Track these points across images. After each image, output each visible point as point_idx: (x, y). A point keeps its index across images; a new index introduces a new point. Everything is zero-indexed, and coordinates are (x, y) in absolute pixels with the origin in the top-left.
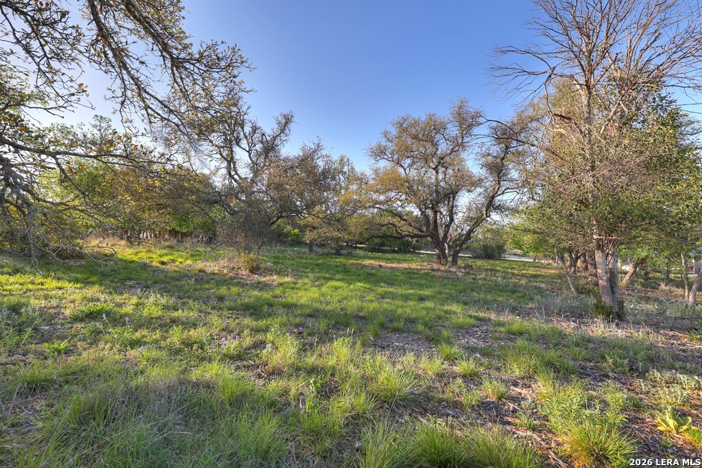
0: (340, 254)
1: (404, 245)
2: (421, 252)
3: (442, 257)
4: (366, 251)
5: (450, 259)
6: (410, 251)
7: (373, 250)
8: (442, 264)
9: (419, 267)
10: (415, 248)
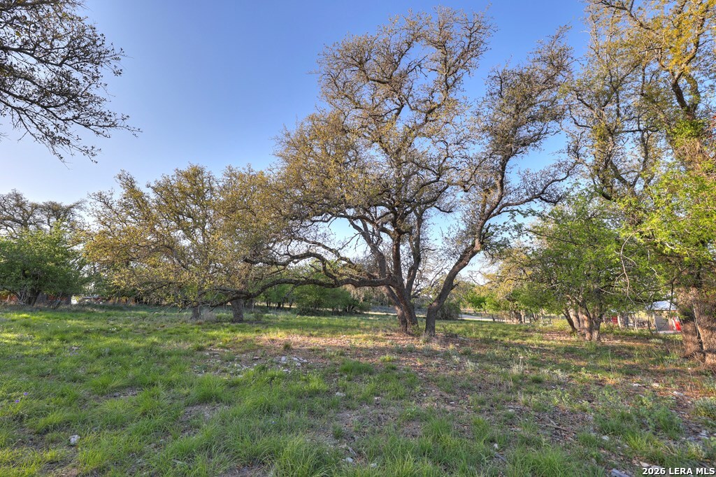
0: (241, 321)
1: (350, 305)
2: (370, 313)
3: (407, 321)
4: (295, 313)
5: (423, 326)
6: (356, 313)
7: (303, 312)
8: (409, 334)
9: (370, 344)
10: (362, 308)
